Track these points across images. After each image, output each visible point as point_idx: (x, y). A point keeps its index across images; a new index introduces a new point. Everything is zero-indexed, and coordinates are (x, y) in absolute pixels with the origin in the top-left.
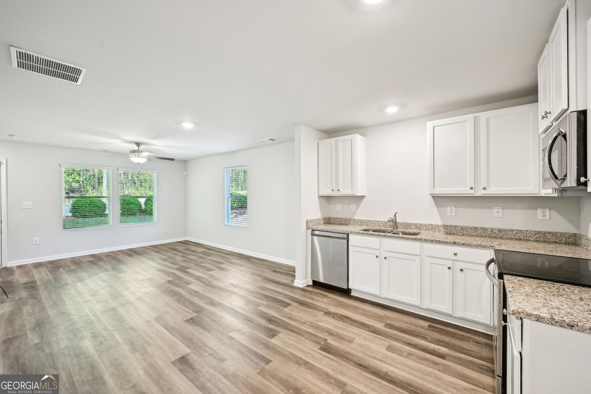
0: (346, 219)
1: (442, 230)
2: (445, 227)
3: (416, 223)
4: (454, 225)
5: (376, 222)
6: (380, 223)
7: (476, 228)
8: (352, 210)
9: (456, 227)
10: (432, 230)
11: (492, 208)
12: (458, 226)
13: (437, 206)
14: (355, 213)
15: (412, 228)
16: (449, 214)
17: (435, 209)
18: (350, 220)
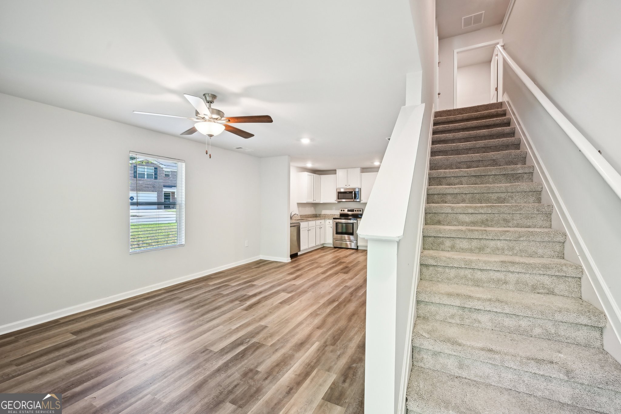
16: (300, 210)
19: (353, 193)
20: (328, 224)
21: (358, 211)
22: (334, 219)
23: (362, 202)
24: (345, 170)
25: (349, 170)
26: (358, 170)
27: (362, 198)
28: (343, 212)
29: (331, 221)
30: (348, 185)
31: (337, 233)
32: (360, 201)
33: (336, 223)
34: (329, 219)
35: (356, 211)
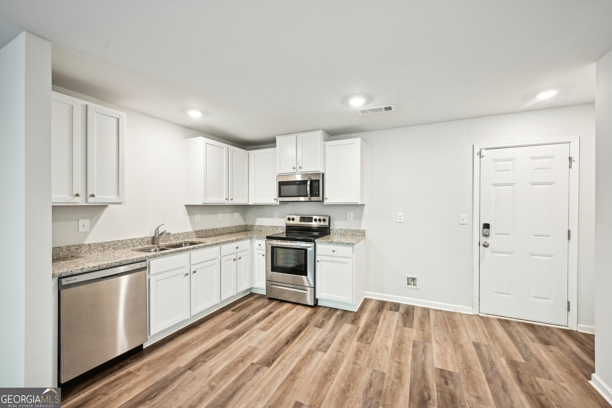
0: (70, 247)
1: (194, 236)
2: (196, 232)
3: (174, 233)
4: (200, 229)
5: (128, 241)
6: (134, 241)
7: (213, 229)
8: (81, 229)
9: (202, 231)
10: (187, 238)
11: (218, 214)
12: (204, 230)
13: (189, 214)
14: (87, 234)
15: (171, 239)
16: (197, 221)
17: (187, 217)
18: (79, 247)
19: (309, 183)
20: (258, 249)
21: (320, 220)
22: (269, 238)
23: (326, 202)
24: (293, 137)
25: (300, 135)
26: (319, 135)
27: (327, 195)
28: (291, 222)
29: (263, 242)
30: (298, 168)
31: (275, 268)
32: (323, 201)
33: (273, 248)
34: (259, 238)
35: (316, 220)
